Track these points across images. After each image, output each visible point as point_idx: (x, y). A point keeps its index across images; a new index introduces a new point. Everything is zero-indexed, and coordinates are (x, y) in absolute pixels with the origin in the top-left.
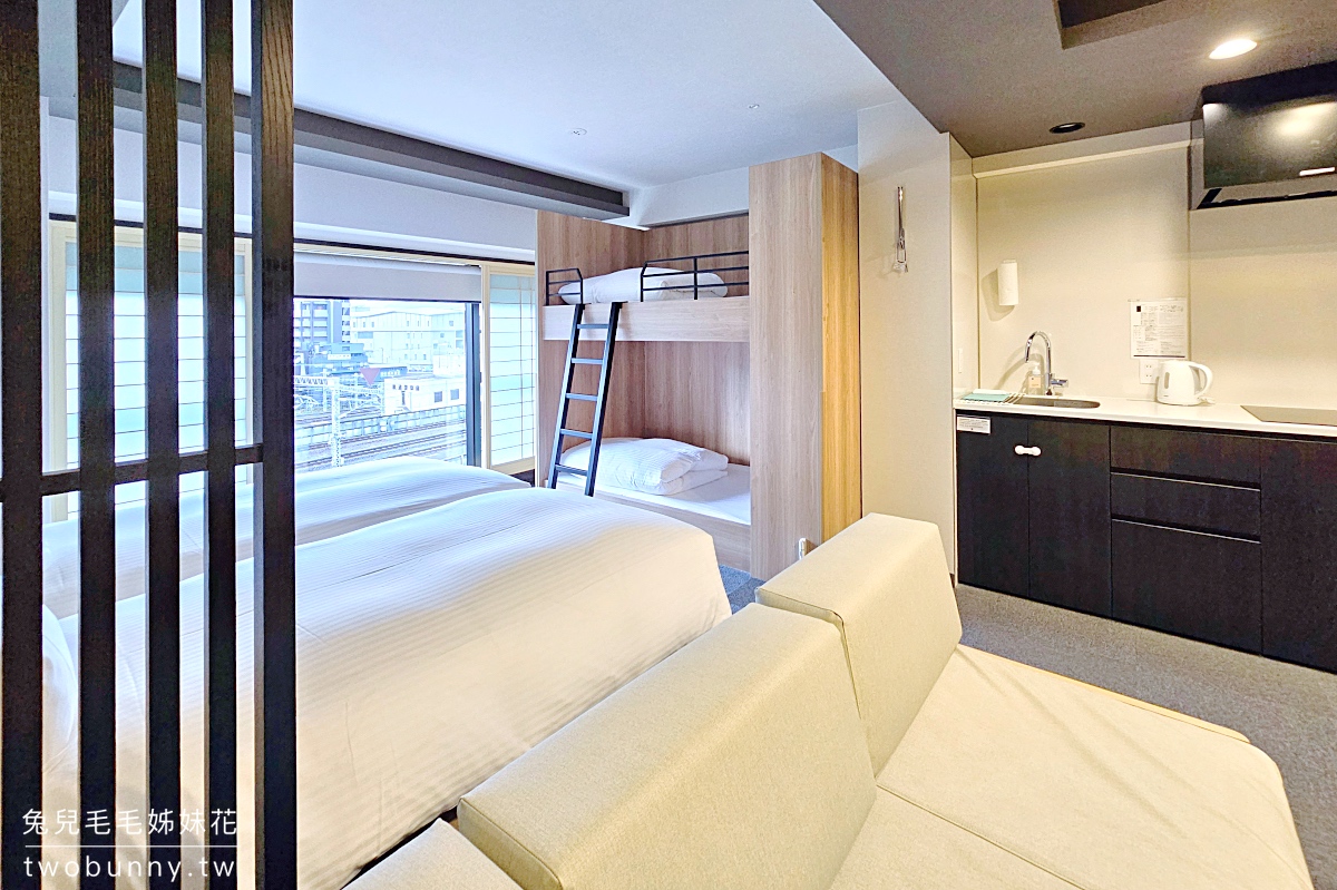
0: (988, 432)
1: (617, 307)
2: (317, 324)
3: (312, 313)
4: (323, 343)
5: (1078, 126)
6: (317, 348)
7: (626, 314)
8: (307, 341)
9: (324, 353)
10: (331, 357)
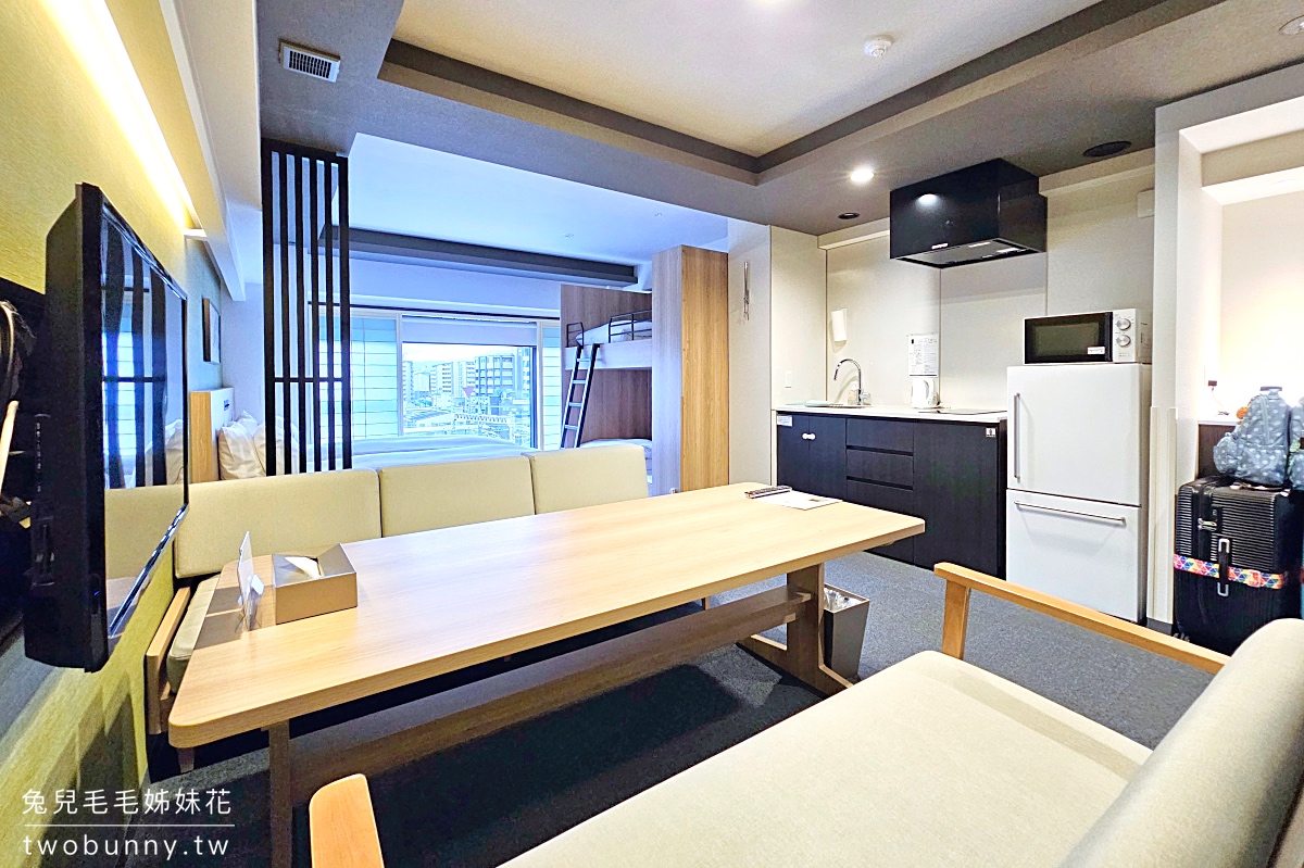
0: (790, 425)
1: (596, 346)
2: (505, 374)
3: (502, 365)
4: (509, 390)
5: (855, 216)
6: (505, 394)
7: (602, 351)
8: (498, 389)
9: (510, 398)
10: (515, 402)
